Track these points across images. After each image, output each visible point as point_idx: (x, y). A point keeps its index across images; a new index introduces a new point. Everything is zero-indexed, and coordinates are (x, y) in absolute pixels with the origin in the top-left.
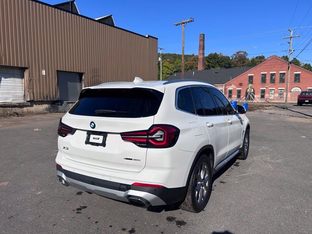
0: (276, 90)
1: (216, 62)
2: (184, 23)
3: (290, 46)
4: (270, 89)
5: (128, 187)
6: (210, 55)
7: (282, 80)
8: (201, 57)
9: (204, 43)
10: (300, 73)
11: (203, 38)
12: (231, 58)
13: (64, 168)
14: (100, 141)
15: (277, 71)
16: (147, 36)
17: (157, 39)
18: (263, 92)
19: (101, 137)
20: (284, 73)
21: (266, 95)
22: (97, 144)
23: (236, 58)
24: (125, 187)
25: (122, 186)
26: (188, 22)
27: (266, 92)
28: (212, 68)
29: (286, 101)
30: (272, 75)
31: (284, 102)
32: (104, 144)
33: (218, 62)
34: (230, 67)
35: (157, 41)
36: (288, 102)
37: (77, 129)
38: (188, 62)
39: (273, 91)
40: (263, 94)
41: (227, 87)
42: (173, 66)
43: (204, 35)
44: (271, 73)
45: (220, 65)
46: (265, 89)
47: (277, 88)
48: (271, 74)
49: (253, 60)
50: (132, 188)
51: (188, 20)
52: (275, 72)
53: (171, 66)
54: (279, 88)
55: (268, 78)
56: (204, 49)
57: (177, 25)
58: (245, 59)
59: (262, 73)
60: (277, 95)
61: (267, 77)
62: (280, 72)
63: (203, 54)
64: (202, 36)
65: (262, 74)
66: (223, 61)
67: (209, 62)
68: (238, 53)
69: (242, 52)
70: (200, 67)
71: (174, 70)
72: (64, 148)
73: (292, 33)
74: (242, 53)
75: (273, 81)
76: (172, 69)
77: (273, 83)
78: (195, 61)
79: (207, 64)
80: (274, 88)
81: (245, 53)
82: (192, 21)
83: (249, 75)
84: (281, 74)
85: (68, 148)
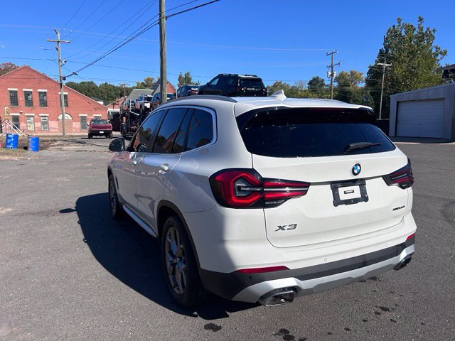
0: (36, 117)
3: (59, 54)
4: (26, 114)
7: (44, 103)
10: (67, 93)
14: (357, 194)
15: (35, 88)
18: (16, 119)
19: (357, 188)
20: (45, 93)
21: (22, 125)
27: (20, 119)
29: (64, 134)
30: (27, 94)
31: (61, 134)
32: (364, 198)
36: (66, 134)
39: (32, 119)
40: (16, 123)
44: (24, 90)
46: (19, 114)
47: (37, 114)
48: (25, 92)
50: (406, 246)
52: (31, 90)
54: (40, 115)
55: (21, 98)
59: (9, 89)
60: (39, 125)
61: (18, 96)
62: (39, 90)
65: (10, 92)
73: (59, 35)
75: (29, 103)
77: (30, 106)
80: (33, 115)
84: (40, 93)
85: (296, 225)
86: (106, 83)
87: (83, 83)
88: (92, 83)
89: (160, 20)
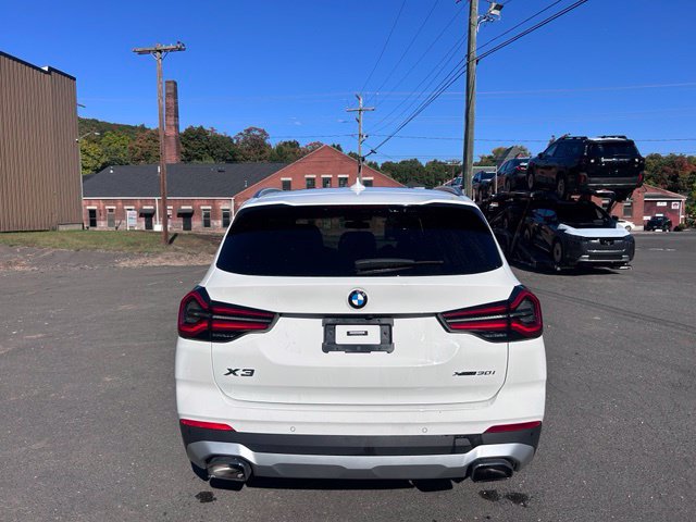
1: (203, 146)
2: (160, 51)
3: (360, 127)
5: (475, 441)
6: (190, 130)
8: (172, 132)
9: (176, 103)
10: (372, 178)
11: (173, 91)
12: (235, 141)
13: (238, 428)
14: (373, 339)
15: (335, 174)
16: (46, 69)
17: (74, 79)
19: (374, 329)
20: (346, 179)
22: (366, 349)
23: (246, 142)
24: (466, 442)
25: (459, 442)
26: (172, 50)
28: (195, 161)
30: (326, 181)
32: (387, 344)
33: (207, 148)
34: (233, 160)
35: (74, 86)
37: (281, 315)
38: (137, 143)
41: (239, 204)
42: (100, 150)
43: (175, 83)
44: (323, 176)
45: (212, 154)
48: (324, 179)
49: (280, 148)
50: (484, 440)
51: (171, 46)
52: (331, 176)
53: (94, 149)
56: (177, 116)
57: (140, 53)
58: (263, 144)
59: (307, 176)
61: (316, 184)
62: (339, 176)
63: (177, 126)
64: (172, 85)
65: (308, 179)
66: (218, 147)
67: (186, 145)
68: (249, 131)
69: (256, 129)
70: (171, 156)
71: (103, 160)
72: (232, 372)
73: (361, 102)
74: (257, 133)
76: (97, 157)
78: (155, 141)
79: (183, 149)
81: (263, 132)
82: (180, 50)
83: (283, 179)
84: (340, 179)
85: (253, 371)
86: (435, 161)
87: (403, 162)
88: (415, 161)
89: (468, 64)
